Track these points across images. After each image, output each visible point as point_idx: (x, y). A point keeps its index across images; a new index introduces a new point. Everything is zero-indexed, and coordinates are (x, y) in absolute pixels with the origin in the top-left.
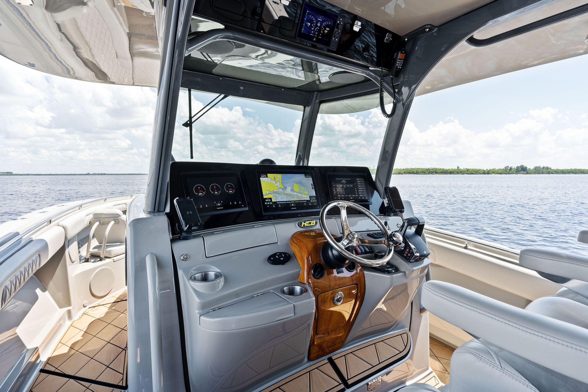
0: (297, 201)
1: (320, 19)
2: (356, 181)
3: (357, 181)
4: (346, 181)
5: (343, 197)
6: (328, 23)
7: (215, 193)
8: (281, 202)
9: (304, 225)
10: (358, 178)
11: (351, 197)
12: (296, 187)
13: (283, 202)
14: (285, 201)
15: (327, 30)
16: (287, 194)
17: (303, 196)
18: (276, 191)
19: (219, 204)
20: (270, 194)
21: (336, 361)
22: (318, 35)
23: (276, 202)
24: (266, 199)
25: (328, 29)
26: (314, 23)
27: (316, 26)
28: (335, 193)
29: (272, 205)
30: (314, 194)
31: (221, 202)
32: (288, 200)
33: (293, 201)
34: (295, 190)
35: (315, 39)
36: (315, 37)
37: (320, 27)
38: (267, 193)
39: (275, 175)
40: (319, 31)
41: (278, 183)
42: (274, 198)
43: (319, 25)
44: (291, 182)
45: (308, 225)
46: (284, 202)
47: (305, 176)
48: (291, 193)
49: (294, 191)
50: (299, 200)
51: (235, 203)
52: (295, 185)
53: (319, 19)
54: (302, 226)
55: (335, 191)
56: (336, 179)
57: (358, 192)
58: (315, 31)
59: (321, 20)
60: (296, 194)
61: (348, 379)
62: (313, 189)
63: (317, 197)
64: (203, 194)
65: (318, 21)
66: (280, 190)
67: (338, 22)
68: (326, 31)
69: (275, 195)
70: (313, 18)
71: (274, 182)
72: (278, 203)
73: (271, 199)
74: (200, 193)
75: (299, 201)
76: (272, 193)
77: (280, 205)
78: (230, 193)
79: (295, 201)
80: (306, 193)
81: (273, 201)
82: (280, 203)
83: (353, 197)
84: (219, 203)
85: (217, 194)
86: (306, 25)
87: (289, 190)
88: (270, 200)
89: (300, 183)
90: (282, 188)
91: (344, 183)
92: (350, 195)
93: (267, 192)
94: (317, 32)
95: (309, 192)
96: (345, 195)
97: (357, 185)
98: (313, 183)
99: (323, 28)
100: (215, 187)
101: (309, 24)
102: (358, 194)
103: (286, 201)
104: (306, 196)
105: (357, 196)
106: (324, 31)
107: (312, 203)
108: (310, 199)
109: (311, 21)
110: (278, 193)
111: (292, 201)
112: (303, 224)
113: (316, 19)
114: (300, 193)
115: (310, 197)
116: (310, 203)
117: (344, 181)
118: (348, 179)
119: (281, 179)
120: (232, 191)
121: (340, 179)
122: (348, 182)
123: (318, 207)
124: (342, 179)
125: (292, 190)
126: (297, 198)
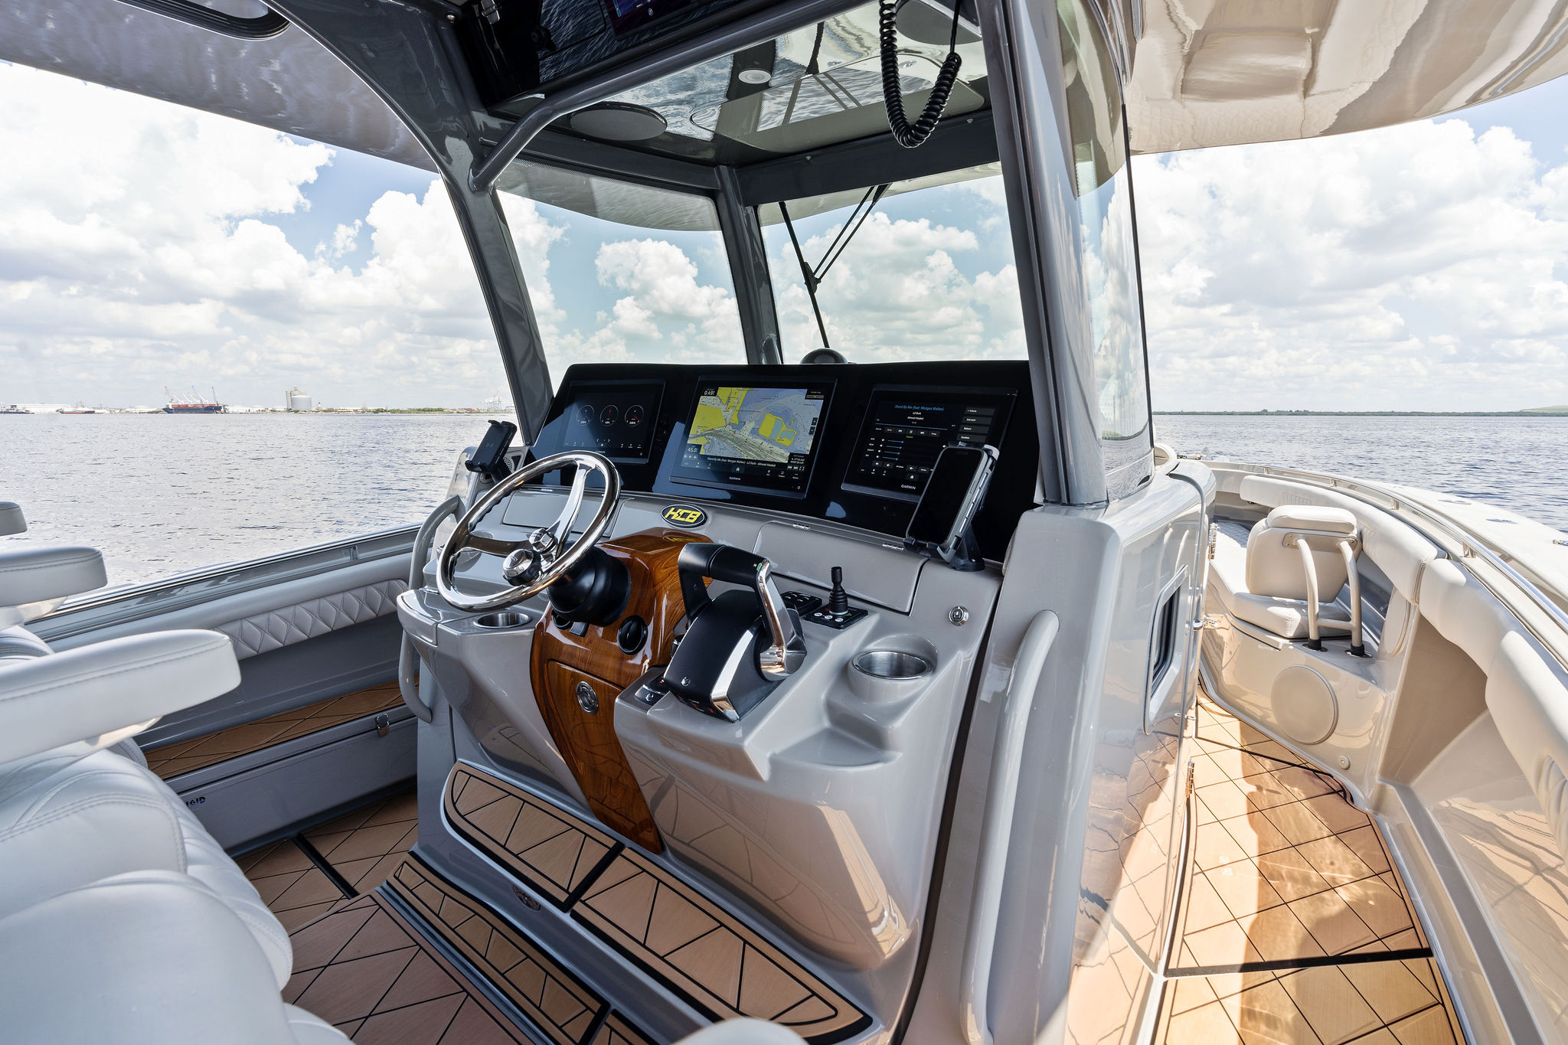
0: (754, 461)
2: (959, 418)
3: (962, 417)
4: (923, 413)
5: (887, 469)
7: (605, 422)
8: (717, 457)
9: (671, 516)
10: (973, 406)
11: (912, 473)
12: (769, 423)
13: (721, 458)
14: (725, 458)
16: (739, 442)
17: (776, 449)
18: (719, 429)
19: (602, 444)
20: (702, 436)
21: (619, 860)
23: (705, 457)
24: (691, 445)
28: (868, 453)
29: (695, 463)
30: (806, 444)
31: (606, 441)
32: (733, 457)
33: (743, 460)
34: (760, 431)
38: (699, 434)
39: (733, 389)
41: (731, 410)
42: (707, 447)
44: (762, 409)
45: (679, 519)
46: (723, 460)
47: (809, 393)
48: (750, 437)
49: (758, 435)
50: (759, 459)
51: (630, 446)
52: (769, 417)
55: (871, 447)
60: (761, 441)
61: (583, 902)
62: (811, 433)
63: (808, 458)
66: (729, 428)
69: (712, 440)
71: (723, 409)
72: (709, 459)
73: (699, 447)
74: (583, 420)
75: (757, 461)
76: (707, 434)
77: (710, 465)
79: (747, 460)
80: (787, 442)
81: (702, 452)
82: (713, 459)
83: (921, 474)
84: (602, 441)
85: (608, 424)
87: (745, 433)
88: (696, 450)
89: (786, 414)
90: (732, 425)
91: (914, 420)
92: (912, 465)
93: (699, 430)
95: (795, 439)
96: (895, 464)
97: (956, 432)
98: (818, 417)
100: (610, 410)
103: (728, 458)
104: (782, 451)
107: (791, 473)
108: (790, 460)
110: (719, 437)
111: (740, 459)
112: (671, 512)
114: (769, 440)
115: (792, 455)
116: (783, 473)
117: (918, 413)
118: (934, 408)
119: (741, 402)
120: (636, 421)
121: (909, 407)
122: (930, 420)
123: (799, 488)
124: (915, 408)
125: (755, 432)
126: (756, 454)
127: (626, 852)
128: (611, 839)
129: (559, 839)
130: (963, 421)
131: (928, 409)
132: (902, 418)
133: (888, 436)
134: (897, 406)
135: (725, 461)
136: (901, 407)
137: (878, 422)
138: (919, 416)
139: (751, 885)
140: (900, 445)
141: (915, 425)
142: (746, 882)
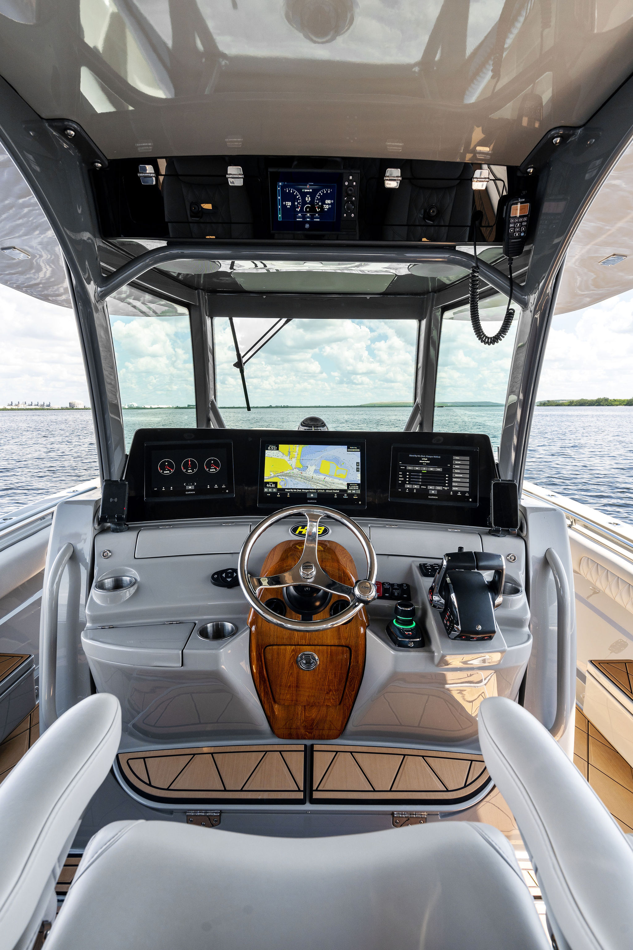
0: (322, 490)
1: (308, 189)
2: (451, 461)
3: (454, 461)
4: (429, 459)
5: (415, 488)
6: (327, 192)
7: (188, 471)
8: (293, 489)
9: (300, 532)
10: (457, 455)
11: (432, 490)
12: (326, 466)
13: (296, 489)
14: (299, 489)
15: (327, 204)
16: (306, 478)
17: (336, 481)
18: (289, 472)
19: (190, 487)
20: (276, 476)
21: (316, 755)
22: (312, 217)
23: (284, 489)
24: (268, 483)
25: (328, 202)
26: (298, 199)
27: (304, 202)
28: (400, 480)
29: (276, 494)
30: (357, 478)
31: (193, 484)
32: (306, 488)
33: (314, 489)
34: (321, 471)
35: (307, 226)
36: (308, 222)
37: (312, 202)
38: (272, 476)
39: (292, 446)
40: (312, 209)
41: (294, 460)
42: (282, 483)
43: (308, 199)
44: (317, 459)
46: (298, 490)
47: (348, 448)
48: (315, 475)
49: (320, 473)
50: (326, 488)
51: (216, 487)
52: (324, 462)
53: (306, 189)
54: (297, 532)
55: (401, 478)
56: (410, 456)
57: (450, 481)
58: (304, 212)
59: (311, 190)
60: (324, 477)
61: (317, 790)
62: (358, 471)
63: (361, 486)
64: (170, 472)
65: (304, 195)
66: (296, 471)
67: (346, 183)
68: (326, 207)
69: (285, 479)
70: (294, 192)
71: (287, 458)
72: (286, 490)
73: (276, 483)
74: (167, 471)
75: (325, 490)
76: (279, 475)
77: (288, 494)
78: (211, 472)
79: (317, 490)
80: (343, 476)
81: (279, 486)
82: (290, 490)
83: (438, 491)
84: (190, 485)
85: (191, 472)
86: (284, 207)
87: (310, 472)
88: (273, 486)
89: (336, 460)
90: (298, 469)
91: (424, 463)
92: (432, 486)
93: (271, 473)
94: (308, 212)
95: (348, 475)
96: (421, 486)
97: (451, 468)
98: (359, 461)
99: (319, 202)
100: (190, 463)
101: (289, 204)
102: (450, 486)
103: (302, 489)
104: (341, 482)
105: (446, 488)
106: (321, 207)
107: (352, 495)
108: (348, 487)
109: (293, 198)
110: (290, 476)
111: (312, 489)
112: (300, 529)
113: (300, 191)
114: (330, 476)
115: (348, 485)
116: (346, 495)
117: (425, 459)
118: (434, 457)
119: (300, 454)
120: (215, 469)
121: (419, 456)
122: (433, 463)
123: (360, 503)
124: (422, 456)
125: (316, 471)
126: (323, 485)
127: (316, 748)
128: (299, 745)
129: (264, 764)
130: (454, 463)
131: (430, 457)
132: (416, 462)
133: (410, 471)
135: (300, 491)
136: (414, 456)
137: (401, 464)
138: (426, 461)
139: (401, 725)
140: (419, 476)
141: (424, 465)
142: (399, 725)
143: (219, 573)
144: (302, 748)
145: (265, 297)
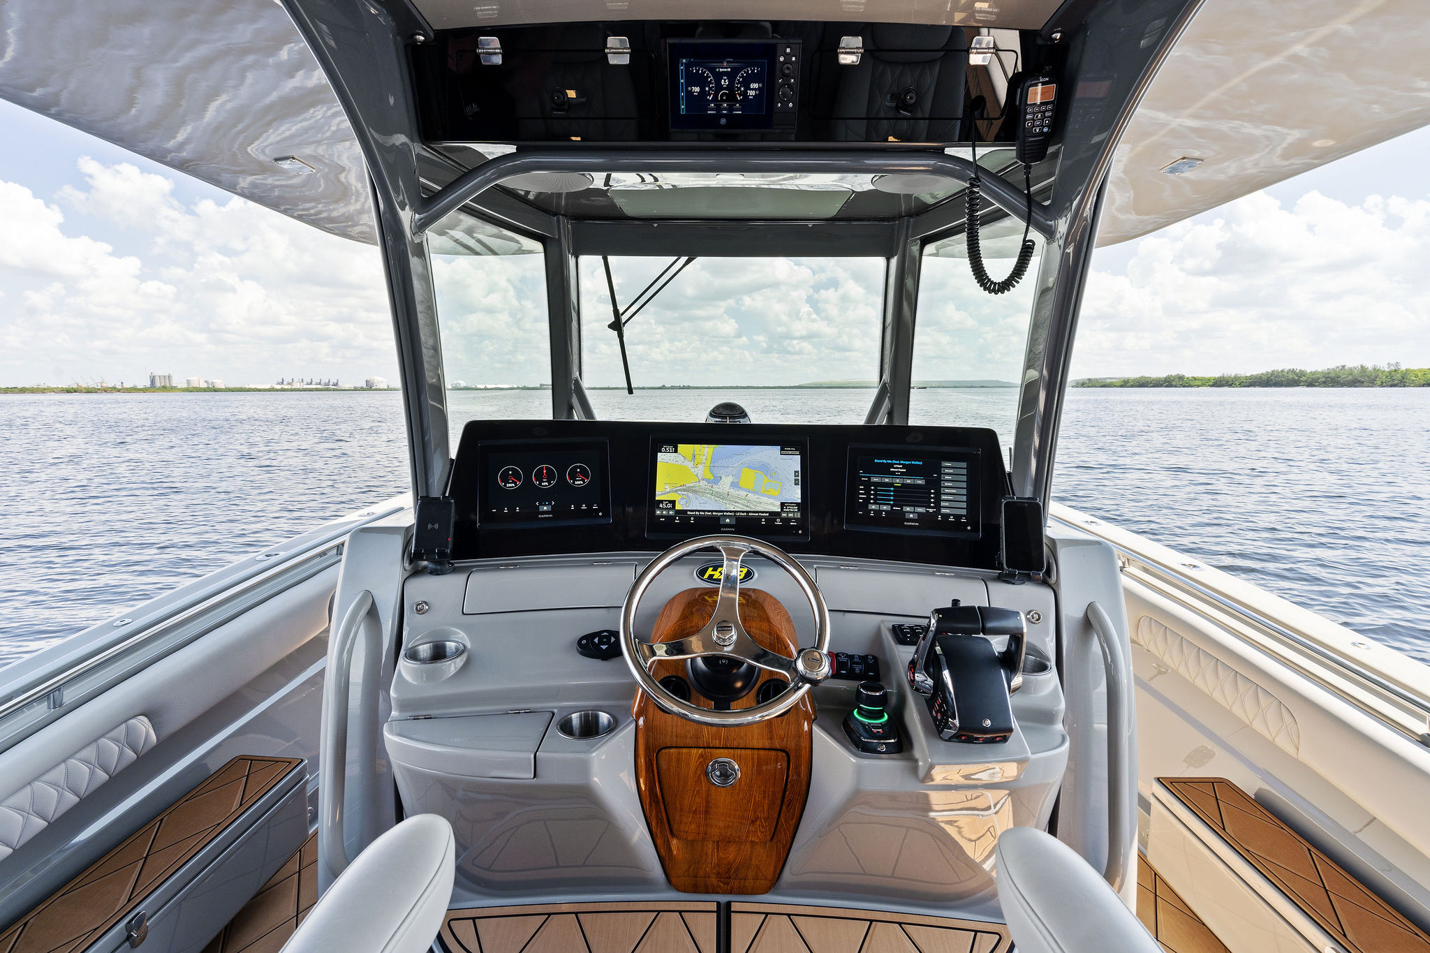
0: (743, 512)
1: (725, 68)
2: (938, 470)
3: (943, 469)
4: (904, 466)
5: (884, 510)
6: (753, 71)
7: (543, 484)
8: (699, 511)
9: (711, 576)
10: (950, 461)
11: (911, 512)
12: (748, 477)
13: (704, 511)
14: (709, 511)
15: (753, 89)
16: (720, 495)
17: (764, 499)
18: (692, 485)
19: (545, 508)
20: (673, 492)
21: (735, 918)
22: (731, 108)
23: (685, 512)
24: (661, 502)
25: (756, 86)
26: (710, 82)
27: (719, 87)
28: (861, 498)
29: (673, 518)
30: (796, 495)
31: (550, 504)
32: (718, 509)
33: (731, 512)
34: (741, 485)
35: (723, 121)
36: (724, 116)
37: (731, 87)
38: (668, 490)
39: (697, 447)
40: (731, 98)
41: (700, 467)
42: (683, 502)
43: (725, 82)
44: (736, 465)
46: (707, 513)
47: (782, 449)
48: (732, 490)
49: (740, 488)
50: (749, 510)
51: (584, 507)
52: (746, 471)
53: (722, 68)
55: (862, 494)
57: (938, 500)
58: (718, 101)
59: (729, 70)
60: (745, 493)
62: (796, 484)
63: (801, 506)
64: (516, 485)
65: (718, 76)
66: (703, 483)
67: (782, 59)
68: (751, 93)
69: (687, 496)
70: (704, 73)
71: (690, 465)
72: (689, 513)
73: (673, 502)
74: (511, 483)
75: (748, 512)
76: (679, 490)
77: (692, 518)
78: (577, 484)
79: (735, 512)
80: (775, 493)
81: (678, 507)
82: (694, 513)
83: (919, 514)
84: (545, 505)
85: (546, 486)
86: (690, 93)
87: (725, 485)
88: (670, 506)
89: (764, 469)
90: (706, 480)
91: (898, 472)
92: (909, 507)
93: (667, 487)
94: (725, 101)
95: (781, 491)
96: (892, 506)
97: (939, 480)
98: (799, 470)
99: (740, 86)
100: (545, 471)
101: (697, 89)
102: (938, 506)
103: (712, 511)
104: (772, 501)
105: (931, 510)
106: (745, 94)
107: (789, 520)
108: (782, 509)
109: (702, 82)
110: (695, 492)
111: (727, 511)
113: (712, 70)
114: (755, 492)
115: (783, 505)
116: (778, 519)
117: (898, 466)
118: (913, 462)
119: (709, 458)
120: (583, 480)
121: (889, 461)
122: (911, 471)
123: (800, 532)
124: (894, 461)
125: (734, 485)
126: (744, 505)
127: (735, 907)
128: (709, 903)
129: (656, 930)
130: (942, 472)
131: (907, 463)
132: (885, 470)
133: (876, 484)
134: (876, 461)
135: (710, 513)
136: (881, 461)
137: (861, 473)
138: (900, 468)
139: (865, 874)
140: (890, 491)
141: (898, 475)
142: (861, 874)
143: (589, 637)
144: (714, 907)
145: (656, 225)
